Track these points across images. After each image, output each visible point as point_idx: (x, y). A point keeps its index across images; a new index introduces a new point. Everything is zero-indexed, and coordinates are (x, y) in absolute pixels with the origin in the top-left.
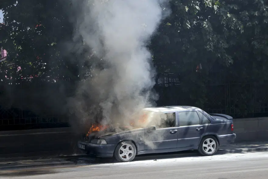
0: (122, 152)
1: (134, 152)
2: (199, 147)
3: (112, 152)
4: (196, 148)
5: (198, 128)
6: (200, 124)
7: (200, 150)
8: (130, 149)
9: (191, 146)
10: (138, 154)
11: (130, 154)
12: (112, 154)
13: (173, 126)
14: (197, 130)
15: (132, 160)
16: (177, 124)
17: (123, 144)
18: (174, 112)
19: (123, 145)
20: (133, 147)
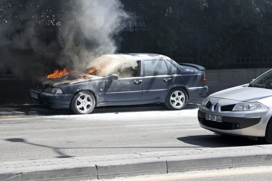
0: (79, 103)
1: (93, 103)
2: (166, 101)
3: (69, 103)
4: (163, 101)
5: (166, 78)
6: (168, 75)
7: (167, 104)
8: (89, 100)
9: (157, 98)
10: (97, 106)
11: (88, 106)
12: (68, 104)
13: (138, 76)
14: (164, 81)
15: (91, 112)
16: (142, 73)
17: (81, 94)
18: (140, 60)
19: (81, 96)
20: (92, 98)
